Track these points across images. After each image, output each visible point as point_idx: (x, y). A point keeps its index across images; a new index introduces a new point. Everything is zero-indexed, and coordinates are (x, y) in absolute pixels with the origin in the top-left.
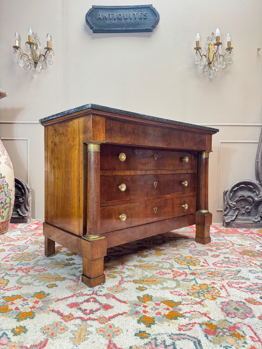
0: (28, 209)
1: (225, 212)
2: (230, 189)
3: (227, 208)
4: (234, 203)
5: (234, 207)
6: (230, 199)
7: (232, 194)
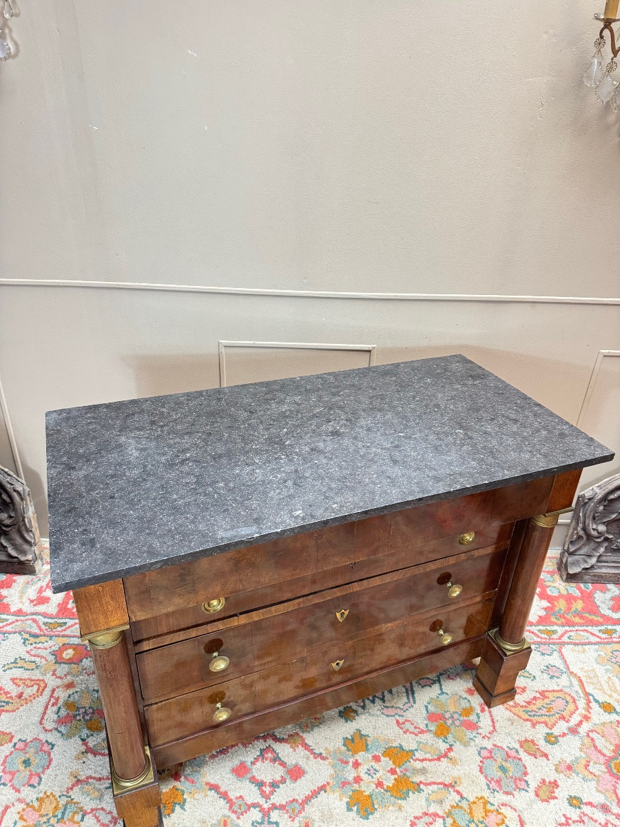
0: (30, 539)
1: (570, 547)
2: (600, 494)
3: (580, 537)
4: (602, 528)
5: (599, 537)
6: (594, 518)
7: (601, 508)
